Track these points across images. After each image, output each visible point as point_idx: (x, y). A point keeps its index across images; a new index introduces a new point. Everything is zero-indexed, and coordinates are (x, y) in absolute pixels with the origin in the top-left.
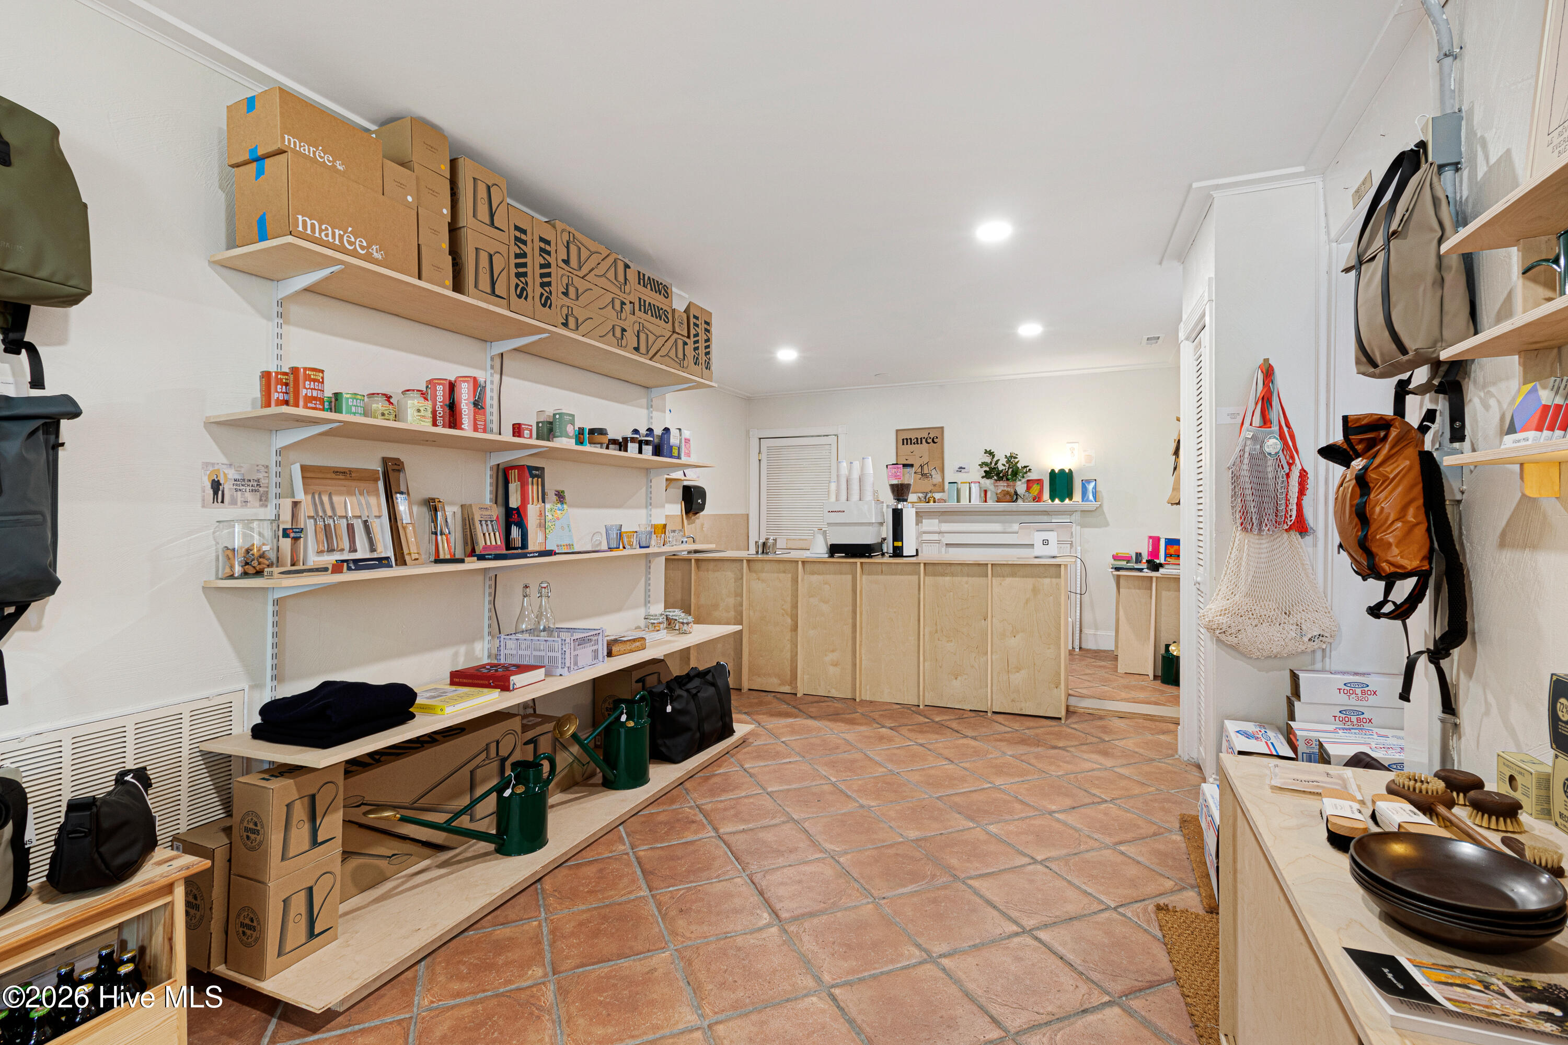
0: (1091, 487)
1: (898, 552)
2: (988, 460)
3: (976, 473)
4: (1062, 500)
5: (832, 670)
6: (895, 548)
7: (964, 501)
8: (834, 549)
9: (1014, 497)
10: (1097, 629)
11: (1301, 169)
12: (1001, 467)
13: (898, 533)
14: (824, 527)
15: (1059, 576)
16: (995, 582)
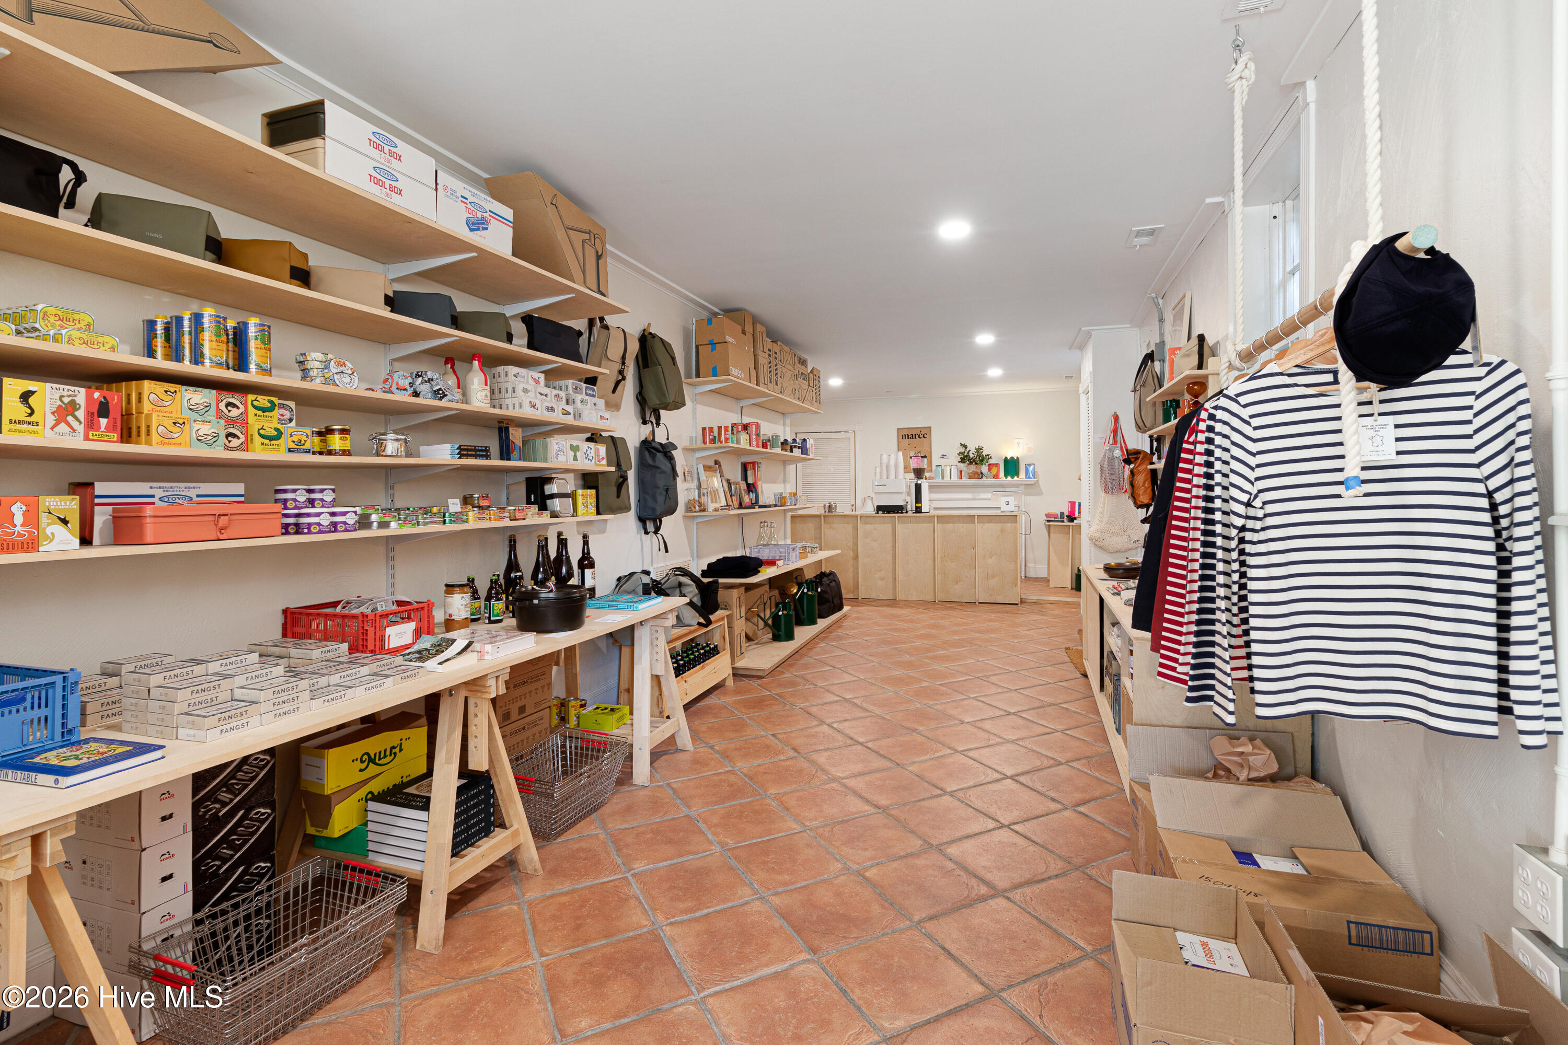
0: (1031, 468)
1: (918, 510)
2: (962, 450)
3: (954, 459)
4: (1013, 477)
5: (880, 583)
6: (917, 508)
7: (947, 478)
8: (880, 508)
9: (981, 475)
10: (1036, 563)
11: (1129, 325)
12: (971, 456)
13: (918, 498)
14: (873, 495)
15: (1016, 522)
16: (979, 526)
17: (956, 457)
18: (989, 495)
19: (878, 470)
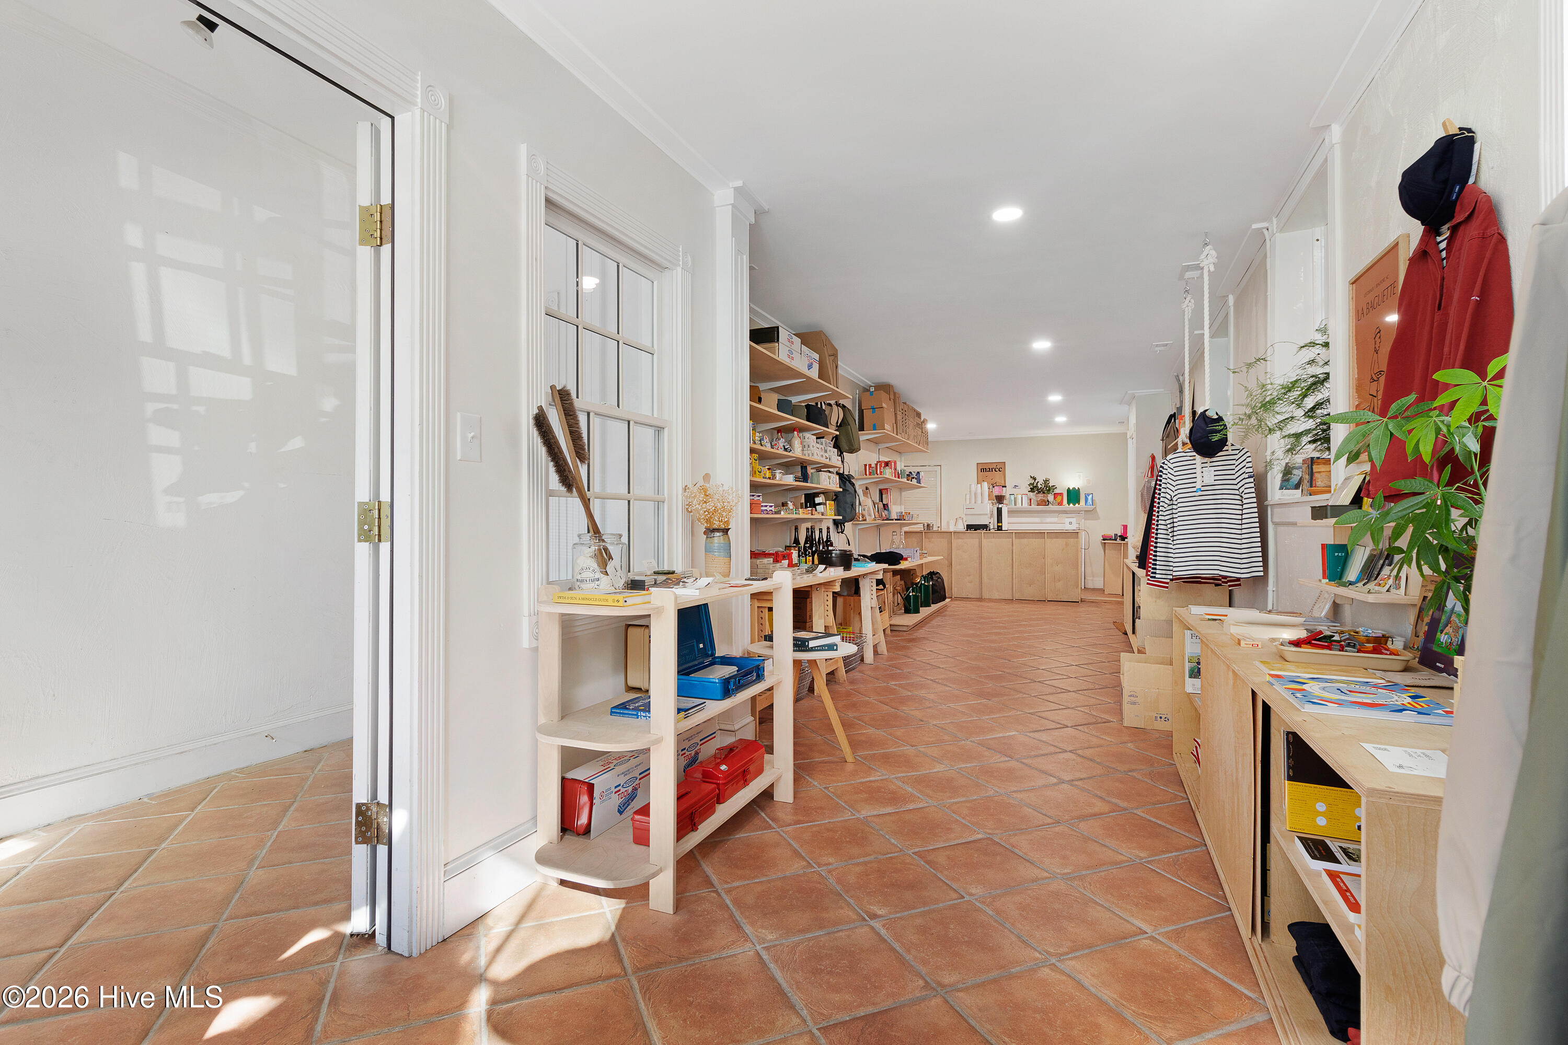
0: (1090, 497)
1: (1000, 528)
2: (1032, 481)
3: (1025, 488)
4: (1074, 505)
5: (968, 585)
6: (998, 526)
7: (1019, 504)
8: (969, 527)
9: (1047, 503)
10: (1093, 577)
12: (1040, 486)
13: (999, 519)
14: (963, 516)
15: (1077, 537)
16: (1048, 541)
17: (1026, 487)
18: (1055, 520)
19: (968, 496)
